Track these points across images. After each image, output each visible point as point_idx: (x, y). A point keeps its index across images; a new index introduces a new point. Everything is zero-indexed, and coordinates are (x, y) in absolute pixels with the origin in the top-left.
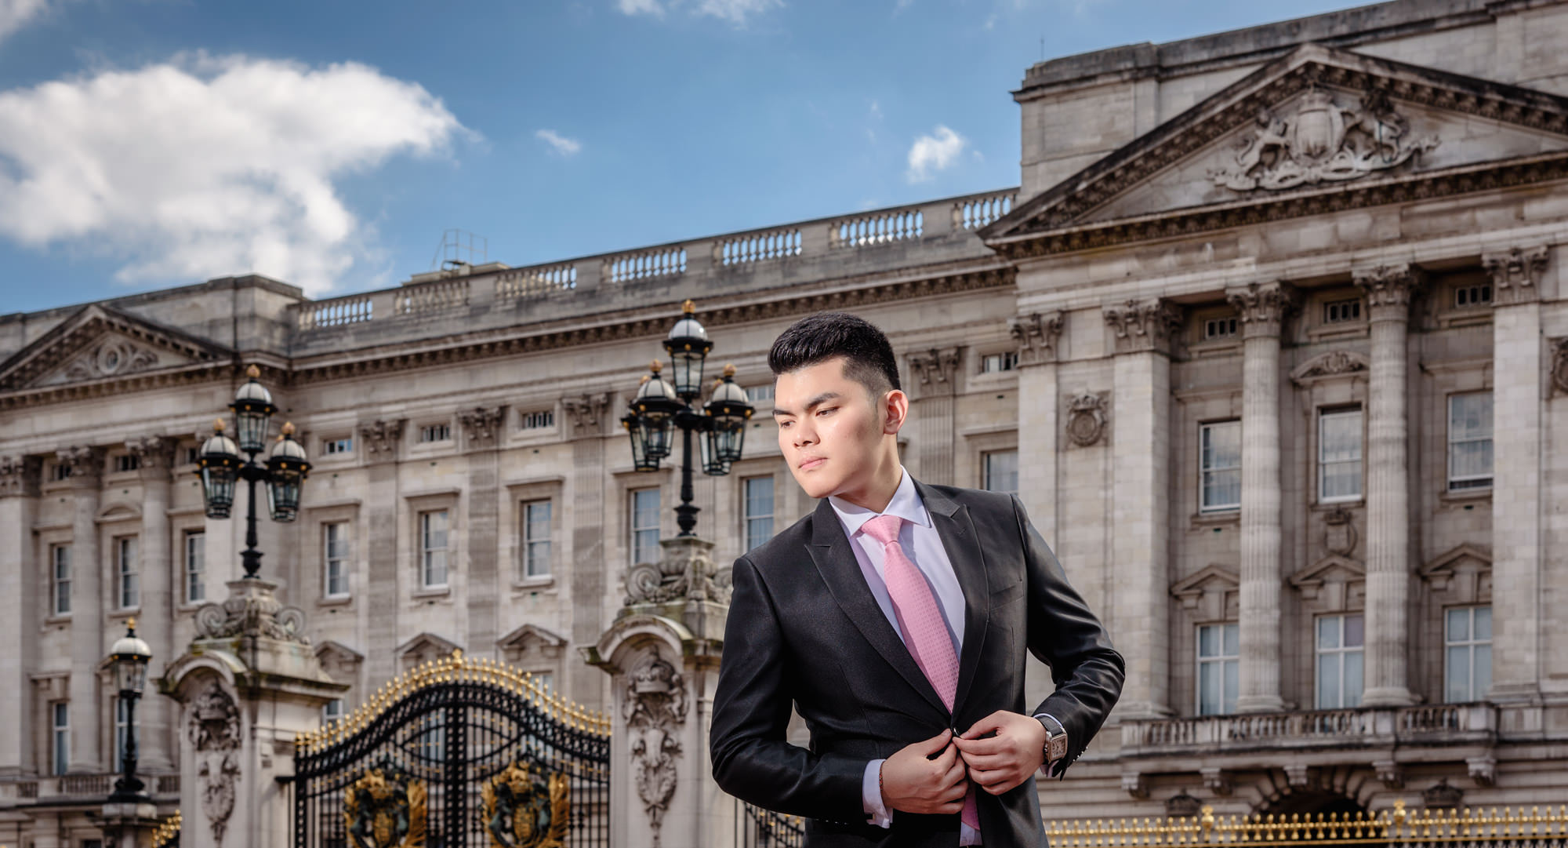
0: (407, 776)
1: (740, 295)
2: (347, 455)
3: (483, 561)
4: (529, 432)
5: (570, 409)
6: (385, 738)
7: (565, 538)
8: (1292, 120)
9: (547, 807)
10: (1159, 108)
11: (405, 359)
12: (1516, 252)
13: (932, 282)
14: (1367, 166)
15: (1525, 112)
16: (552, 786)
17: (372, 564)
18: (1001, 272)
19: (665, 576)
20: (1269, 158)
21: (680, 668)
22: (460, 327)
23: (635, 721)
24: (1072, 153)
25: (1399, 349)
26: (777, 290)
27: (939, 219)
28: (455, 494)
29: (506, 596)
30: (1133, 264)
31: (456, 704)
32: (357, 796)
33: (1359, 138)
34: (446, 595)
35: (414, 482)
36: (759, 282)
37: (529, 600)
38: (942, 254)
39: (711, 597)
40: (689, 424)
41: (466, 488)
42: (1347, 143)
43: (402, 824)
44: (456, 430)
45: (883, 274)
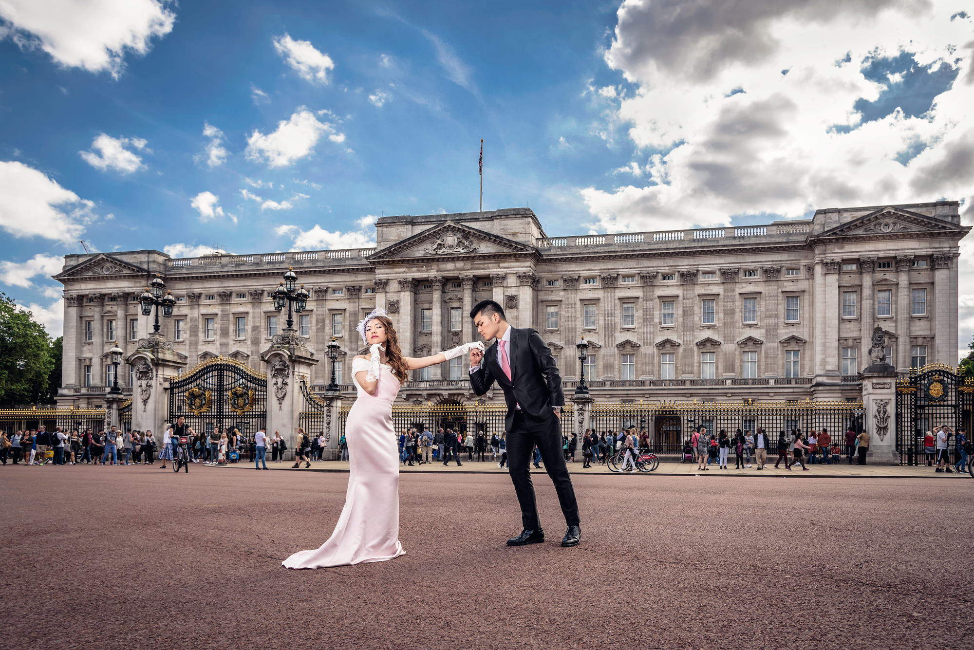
0: (205, 389)
1: (300, 268)
2: (183, 301)
3: (225, 333)
4: (239, 299)
5: (251, 294)
6: (199, 378)
7: (249, 328)
8: (445, 238)
9: (248, 398)
10: (412, 232)
11: (201, 277)
12: (498, 274)
13: (353, 269)
14: (463, 251)
15: (500, 242)
16: (250, 393)
17: (190, 332)
18: (371, 268)
19: (283, 338)
20: (439, 247)
21: (288, 363)
22: (218, 270)
23: (274, 376)
24: (390, 241)
25: (470, 295)
26: (311, 267)
27: (355, 254)
28: (216, 314)
29: (231, 343)
30: (405, 269)
31: (221, 370)
32: (189, 394)
33: (461, 244)
34: (213, 341)
35: (204, 310)
36: (306, 265)
37: (238, 344)
38: (356, 262)
39: (297, 344)
40: (291, 299)
41: (220, 313)
42: (458, 245)
43: (204, 402)
44: (217, 297)
45: (340, 266)
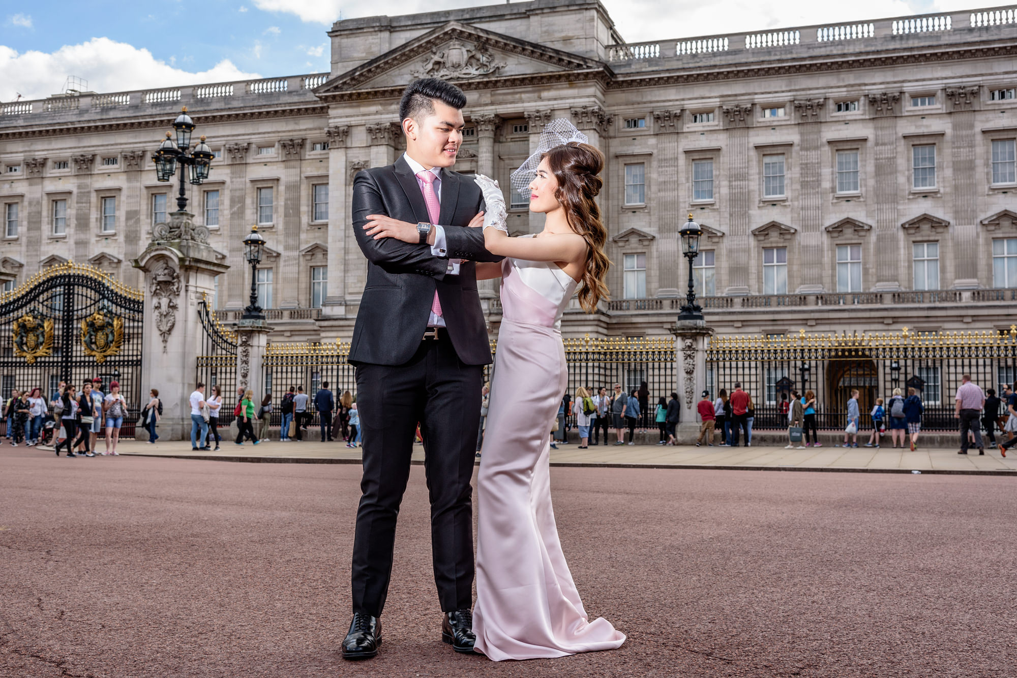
0: (43, 317)
1: (205, 111)
2: (18, 173)
3: (83, 223)
4: (106, 167)
5: (126, 158)
6: (34, 299)
7: (121, 214)
8: (446, 52)
9: (112, 332)
10: (390, 43)
11: (47, 131)
12: (538, 111)
13: (292, 111)
14: (477, 73)
15: (542, 55)
16: (115, 323)
17: (29, 223)
18: (322, 108)
19: (171, 229)
20: (436, 67)
21: (177, 271)
22: (74, 119)
23: (155, 294)
24: (353, 60)
25: (490, 149)
26: (222, 110)
27: (296, 83)
28: (70, 193)
29: (93, 239)
30: (379, 108)
31: (69, 284)
32: (19, 326)
33: (473, 61)
34: (64, 238)
35: (50, 186)
36: (214, 106)
37: (104, 241)
38: (296, 99)
40: (184, 161)
41: (75, 190)
42: (469, 63)
43: (41, 339)
44: (71, 164)
45: (270, 106)
